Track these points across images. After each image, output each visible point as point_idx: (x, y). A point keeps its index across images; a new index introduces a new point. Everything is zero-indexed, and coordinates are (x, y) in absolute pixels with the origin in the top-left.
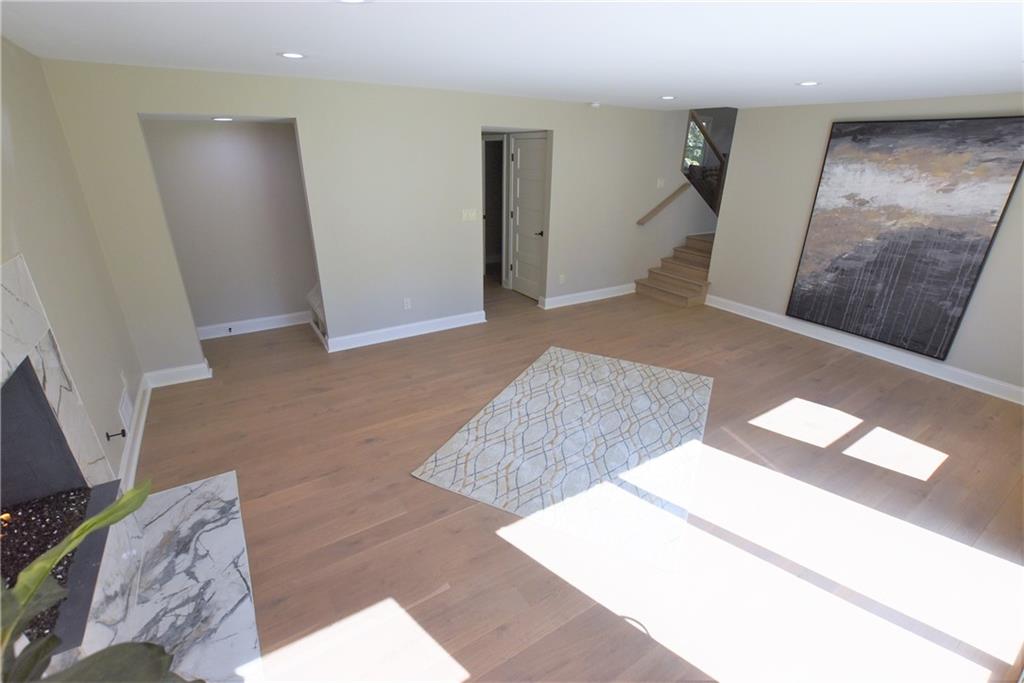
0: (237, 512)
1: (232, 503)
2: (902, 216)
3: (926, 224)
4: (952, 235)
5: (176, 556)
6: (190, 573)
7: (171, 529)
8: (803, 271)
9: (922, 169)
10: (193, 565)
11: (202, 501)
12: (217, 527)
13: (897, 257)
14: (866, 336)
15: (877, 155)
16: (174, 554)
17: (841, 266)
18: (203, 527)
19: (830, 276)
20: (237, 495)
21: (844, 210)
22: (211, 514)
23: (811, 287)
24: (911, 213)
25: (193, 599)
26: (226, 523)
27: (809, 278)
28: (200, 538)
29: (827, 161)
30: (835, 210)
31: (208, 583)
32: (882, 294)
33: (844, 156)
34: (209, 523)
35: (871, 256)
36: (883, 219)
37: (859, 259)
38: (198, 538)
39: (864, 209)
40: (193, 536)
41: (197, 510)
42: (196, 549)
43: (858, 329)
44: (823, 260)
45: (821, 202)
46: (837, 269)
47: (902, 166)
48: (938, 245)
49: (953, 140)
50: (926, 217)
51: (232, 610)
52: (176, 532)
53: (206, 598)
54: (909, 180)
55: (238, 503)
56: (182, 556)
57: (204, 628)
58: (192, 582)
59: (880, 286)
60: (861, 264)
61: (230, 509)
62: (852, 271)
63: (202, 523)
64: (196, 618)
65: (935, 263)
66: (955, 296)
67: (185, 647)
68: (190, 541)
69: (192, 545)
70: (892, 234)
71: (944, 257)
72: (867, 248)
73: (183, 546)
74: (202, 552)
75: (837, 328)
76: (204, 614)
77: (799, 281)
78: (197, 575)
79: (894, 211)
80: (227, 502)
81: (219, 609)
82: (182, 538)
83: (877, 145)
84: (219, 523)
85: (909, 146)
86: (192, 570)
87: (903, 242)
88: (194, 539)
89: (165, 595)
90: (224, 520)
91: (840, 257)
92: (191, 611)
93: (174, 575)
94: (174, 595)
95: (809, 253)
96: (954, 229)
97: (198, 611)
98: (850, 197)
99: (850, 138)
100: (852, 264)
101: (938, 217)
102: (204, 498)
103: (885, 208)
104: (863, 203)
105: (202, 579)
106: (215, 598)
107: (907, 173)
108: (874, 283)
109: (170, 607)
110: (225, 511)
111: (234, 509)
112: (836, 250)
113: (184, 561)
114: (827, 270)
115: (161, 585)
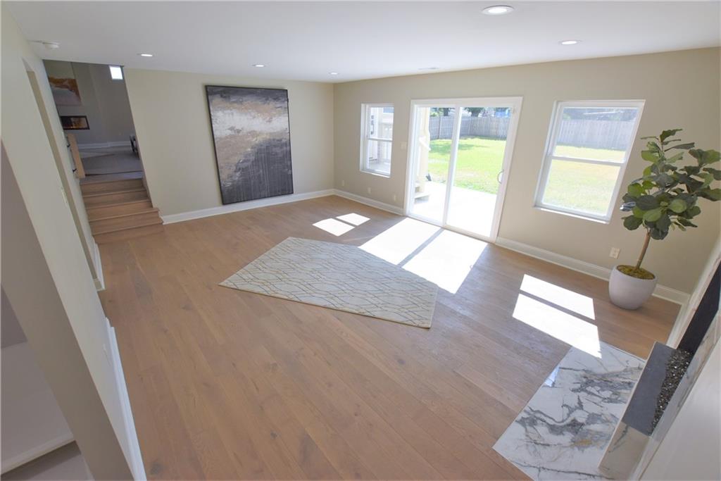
0: (525, 411)
1: (522, 422)
2: (258, 135)
3: (268, 137)
4: (278, 140)
5: (583, 424)
6: (580, 406)
7: (576, 449)
8: (223, 176)
9: (258, 112)
10: (576, 408)
11: (540, 448)
12: (545, 415)
13: (263, 155)
14: (265, 197)
15: (236, 105)
16: (584, 428)
17: (241, 167)
18: (554, 426)
19: (238, 174)
20: (514, 423)
21: (231, 137)
22: (542, 430)
23: (230, 183)
24: (261, 133)
25: (586, 391)
26: (539, 412)
27: (228, 178)
28: (561, 420)
29: (211, 108)
30: (227, 137)
31: (574, 391)
32: (263, 174)
33: (220, 105)
34: (548, 424)
35: (252, 158)
36: (251, 138)
37: (248, 161)
38: (563, 421)
39: (240, 134)
40: (565, 426)
41: (548, 445)
42: (569, 415)
43: (260, 195)
44: (231, 166)
45: (217, 134)
46: (240, 169)
47: (250, 111)
48: (275, 146)
49: (264, 99)
50: (267, 134)
51: (571, 369)
52: (575, 443)
53: (579, 385)
54: (254, 117)
55: (519, 418)
56: (580, 420)
57: (588, 375)
58: (582, 400)
59: (261, 171)
60: (249, 164)
61: (527, 418)
62: (247, 168)
63: (553, 429)
64: (589, 383)
65: (277, 154)
66: (287, 166)
67: (600, 377)
68: (568, 425)
69: (568, 421)
70: (256, 145)
71: (278, 150)
72: (249, 155)
73: (574, 426)
74: (566, 410)
75: (252, 200)
76: (584, 380)
77: (223, 183)
78: (577, 401)
79: (253, 134)
80: (524, 425)
81: (576, 375)
82: (572, 433)
83: (234, 100)
84: (543, 417)
85: (249, 101)
86: (578, 406)
87: (263, 147)
88: (565, 423)
89: (600, 408)
90: (538, 415)
91: (239, 162)
92: (590, 387)
93: (590, 414)
94: (595, 403)
95: (222, 165)
96: (278, 138)
97: (587, 384)
98: (232, 129)
99: (219, 95)
100: (246, 164)
101: (271, 134)
102: (536, 450)
103: (250, 133)
104: (239, 131)
105: (575, 395)
106: (574, 381)
107: (253, 114)
108: (259, 171)
109: (600, 400)
110: (531, 421)
111: (525, 415)
112: (235, 159)
113: (580, 416)
114: (235, 172)
115: (600, 416)
